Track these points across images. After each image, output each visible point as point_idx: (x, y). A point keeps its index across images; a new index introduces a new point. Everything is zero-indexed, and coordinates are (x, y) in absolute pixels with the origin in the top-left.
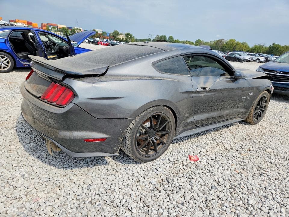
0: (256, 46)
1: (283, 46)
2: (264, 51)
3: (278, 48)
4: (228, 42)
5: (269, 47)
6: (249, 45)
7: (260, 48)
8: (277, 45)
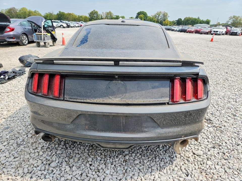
0: (46, 13)
1: (67, 13)
2: (55, 18)
3: (64, 15)
4: (20, 11)
5: (57, 14)
6: (40, 13)
7: (51, 15)
8: (62, 13)
